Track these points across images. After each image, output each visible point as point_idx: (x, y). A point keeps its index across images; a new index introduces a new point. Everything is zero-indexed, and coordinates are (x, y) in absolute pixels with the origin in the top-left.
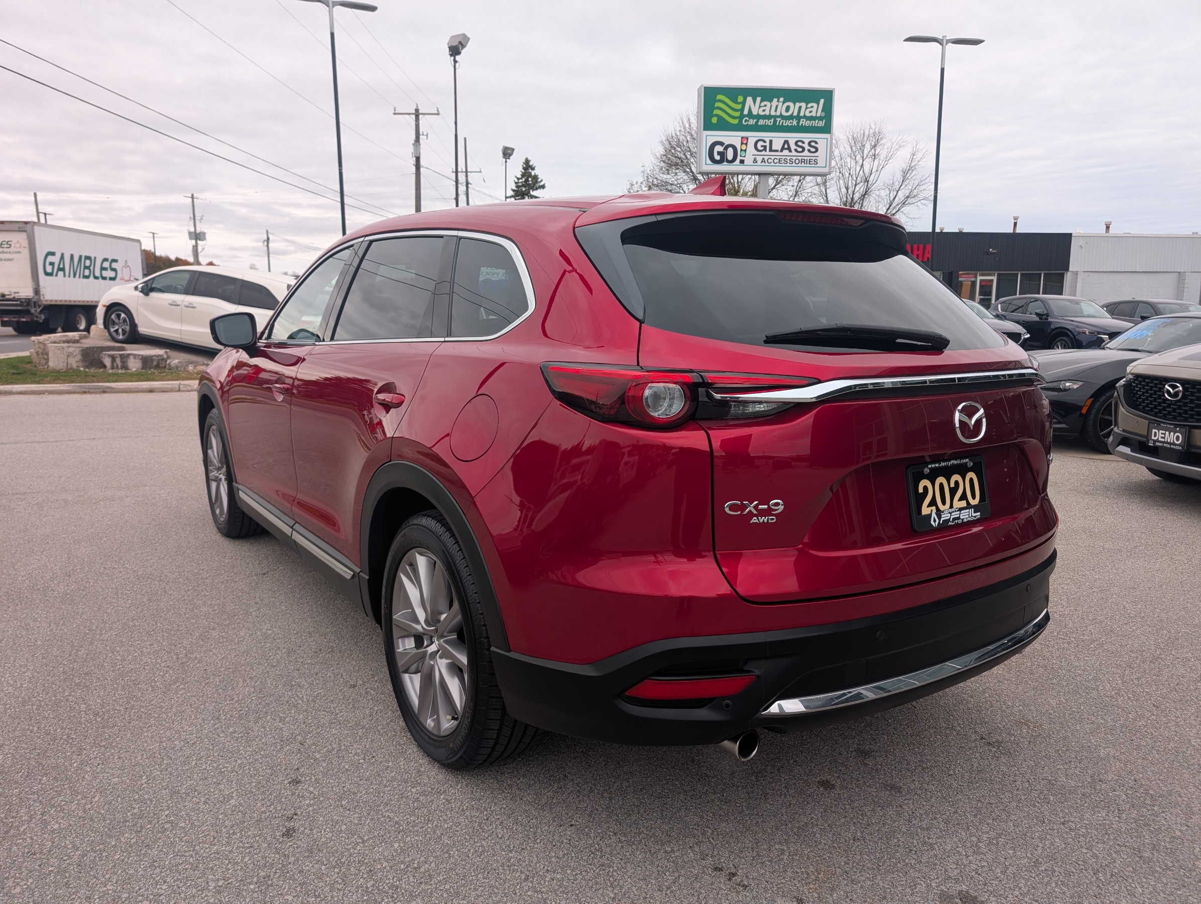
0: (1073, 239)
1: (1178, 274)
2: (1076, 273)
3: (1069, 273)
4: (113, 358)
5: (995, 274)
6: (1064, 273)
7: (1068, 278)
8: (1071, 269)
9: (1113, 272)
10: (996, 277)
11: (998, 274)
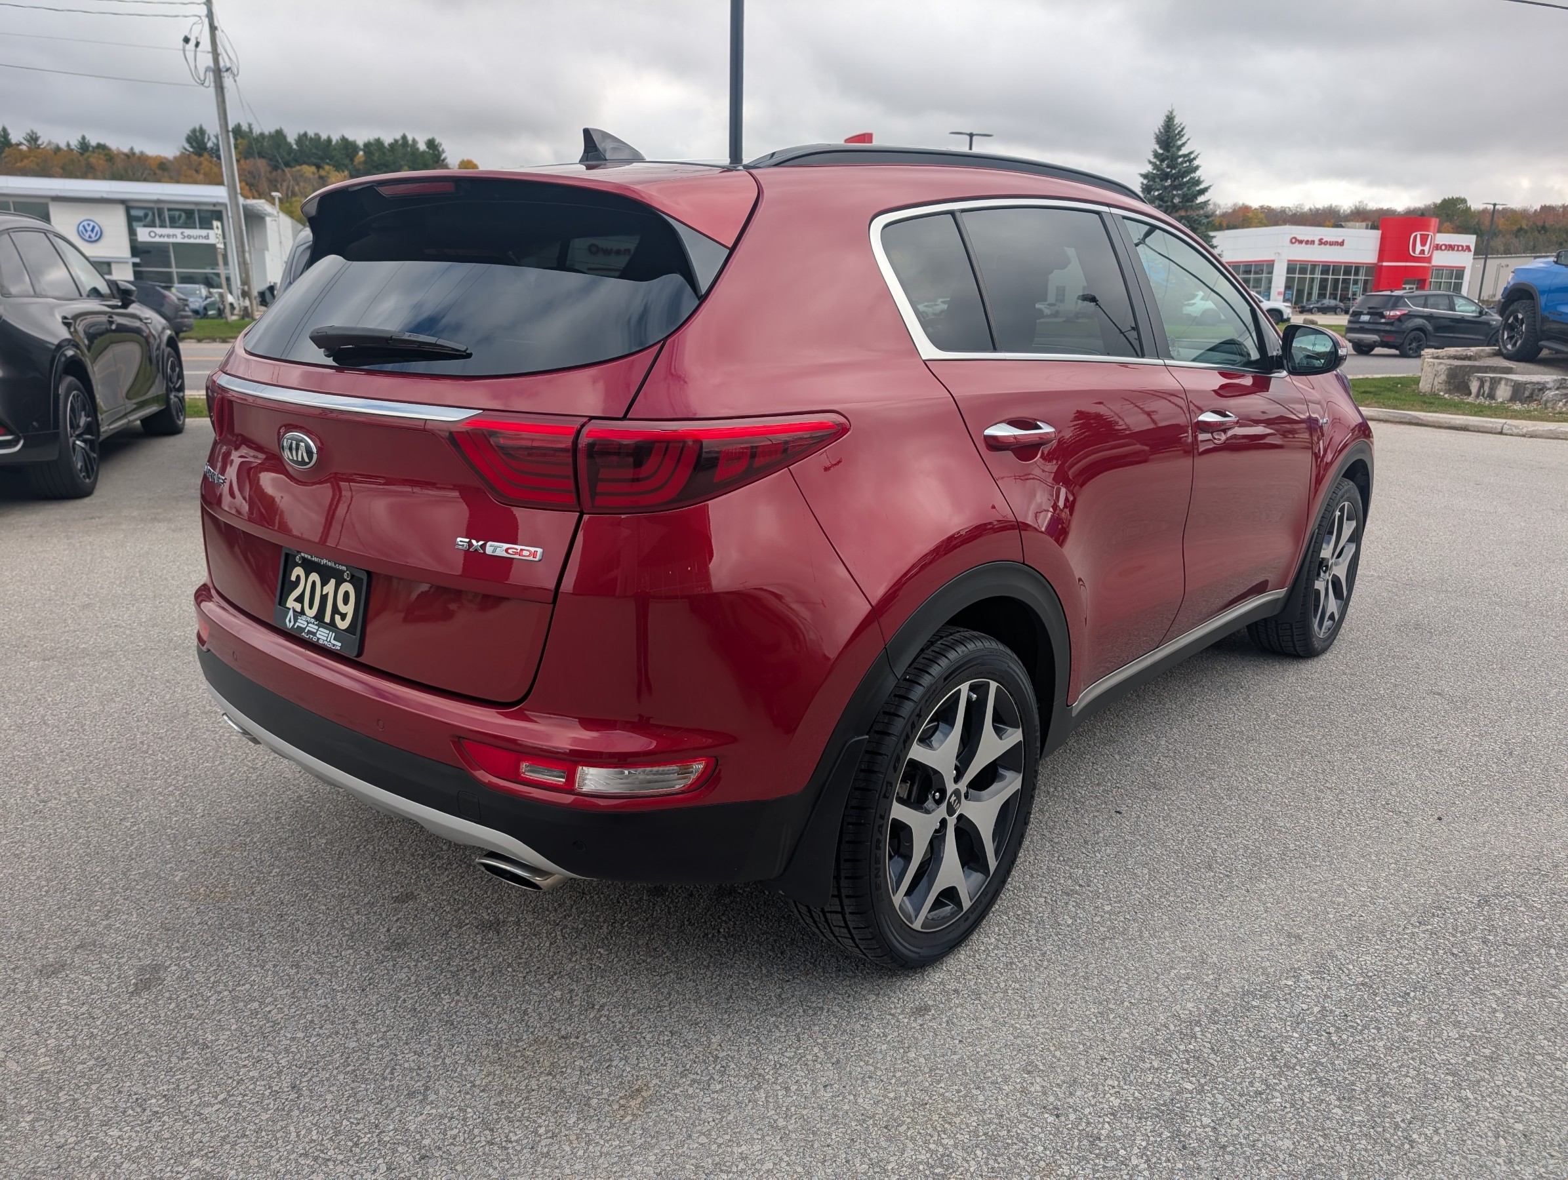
4: (1482, 382)
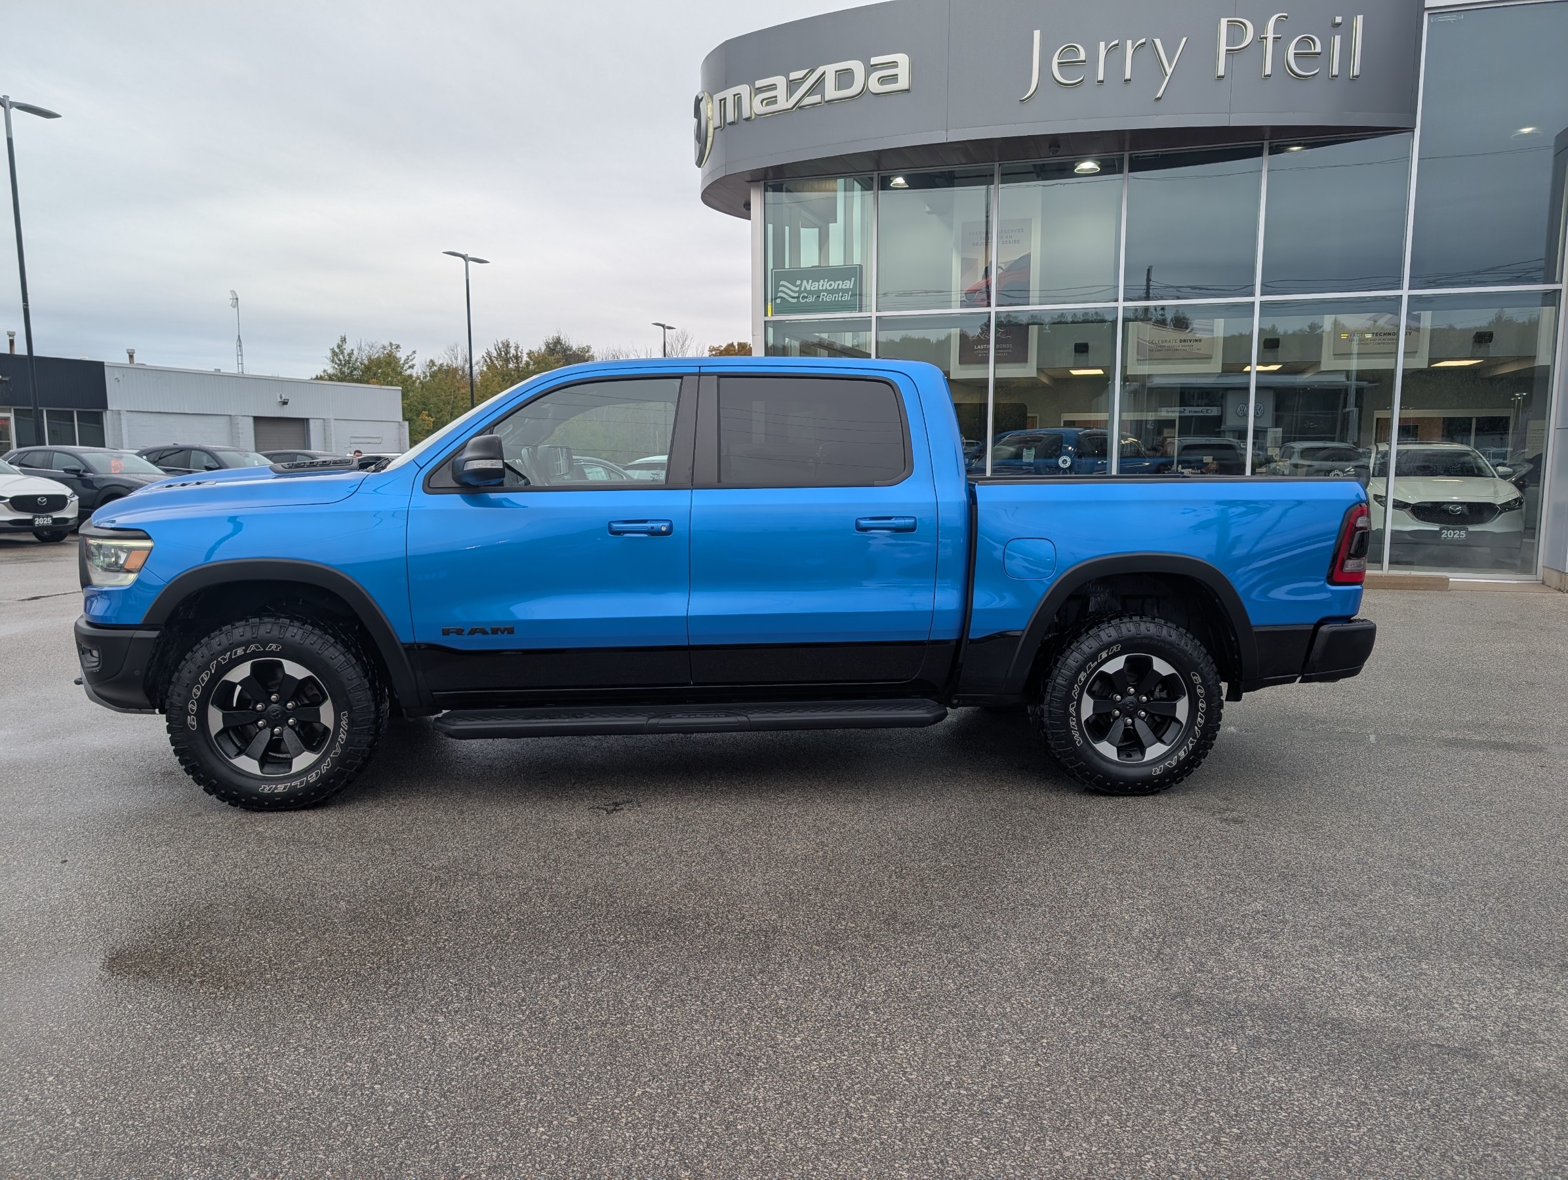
0: (106, 368)
1: (228, 418)
2: (119, 413)
3: (108, 412)
5: (10, 409)
6: (102, 413)
7: (108, 419)
8: (109, 408)
9: (160, 413)
10: (13, 414)
11: (14, 409)
